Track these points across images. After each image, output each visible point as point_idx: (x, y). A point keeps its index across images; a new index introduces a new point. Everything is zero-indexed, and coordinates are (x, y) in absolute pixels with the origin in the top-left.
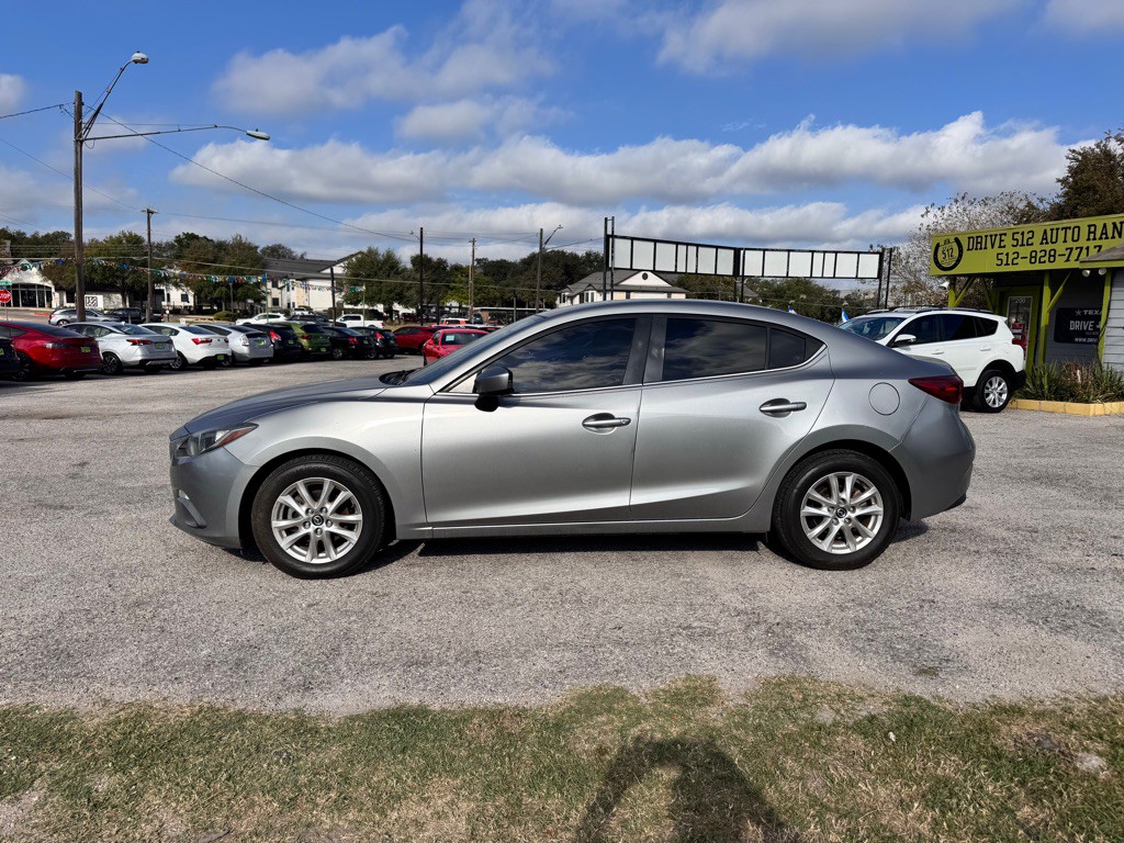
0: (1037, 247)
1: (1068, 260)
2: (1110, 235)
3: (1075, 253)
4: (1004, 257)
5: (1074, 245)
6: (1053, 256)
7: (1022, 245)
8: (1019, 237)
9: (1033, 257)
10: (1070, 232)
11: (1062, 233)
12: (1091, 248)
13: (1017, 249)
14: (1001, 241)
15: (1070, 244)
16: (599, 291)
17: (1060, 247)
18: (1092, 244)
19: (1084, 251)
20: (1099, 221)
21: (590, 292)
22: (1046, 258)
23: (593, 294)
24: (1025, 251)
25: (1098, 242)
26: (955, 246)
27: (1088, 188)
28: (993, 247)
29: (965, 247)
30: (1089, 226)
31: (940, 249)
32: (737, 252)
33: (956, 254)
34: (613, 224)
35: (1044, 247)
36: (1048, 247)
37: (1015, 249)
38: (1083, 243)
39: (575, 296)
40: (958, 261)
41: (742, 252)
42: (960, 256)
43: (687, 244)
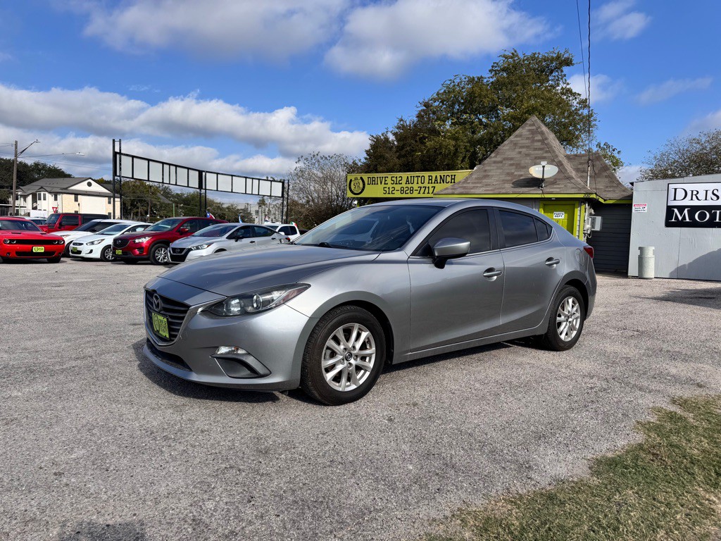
0: (404, 185)
1: (419, 193)
2: (439, 181)
3: (423, 190)
4: (387, 189)
5: (422, 185)
6: (412, 190)
7: (396, 184)
8: (394, 179)
9: (402, 190)
10: (420, 179)
11: (416, 179)
12: (430, 188)
13: (394, 185)
14: (385, 181)
15: (420, 185)
16: (50, 193)
17: (415, 186)
18: (430, 185)
19: (427, 189)
20: (434, 174)
21: (42, 193)
22: (409, 191)
23: (45, 195)
24: (398, 187)
25: (433, 185)
26: (361, 181)
27: (381, 156)
28: (381, 183)
29: (366, 183)
30: (429, 176)
31: (352, 183)
32: (200, 173)
33: (361, 186)
34: (120, 144)
35: (407, 185)
36: (410, 186)
37: (393, 186)
38: (426, 184)
39: (28, 195)
40: (363, 190)
41: (204, 174)
42: (364, 187)
43: (170, 165)
